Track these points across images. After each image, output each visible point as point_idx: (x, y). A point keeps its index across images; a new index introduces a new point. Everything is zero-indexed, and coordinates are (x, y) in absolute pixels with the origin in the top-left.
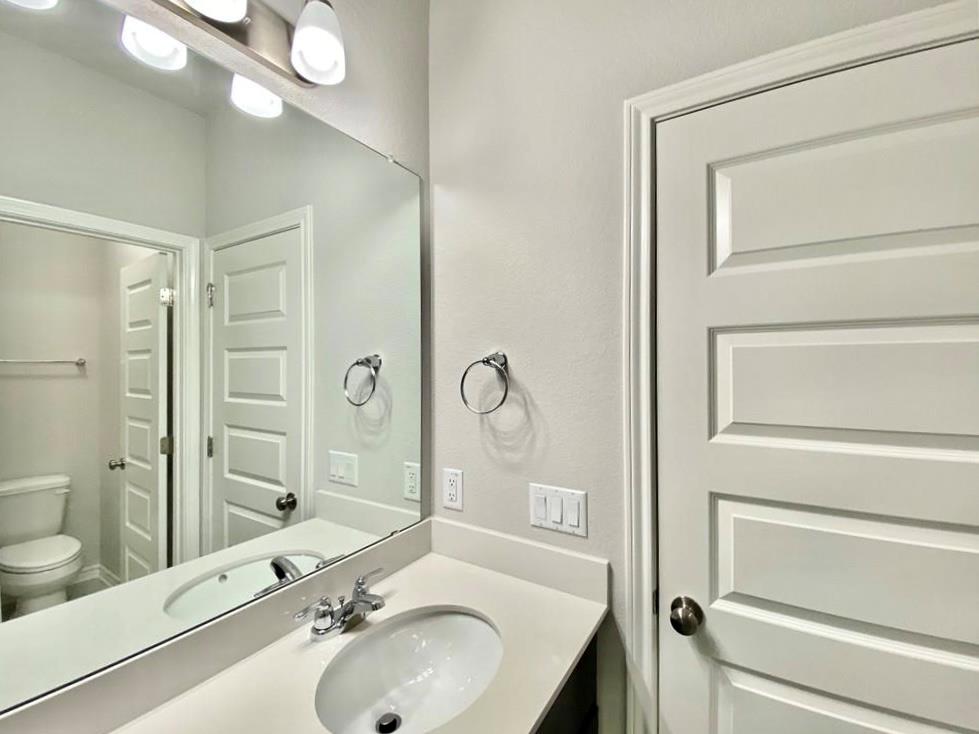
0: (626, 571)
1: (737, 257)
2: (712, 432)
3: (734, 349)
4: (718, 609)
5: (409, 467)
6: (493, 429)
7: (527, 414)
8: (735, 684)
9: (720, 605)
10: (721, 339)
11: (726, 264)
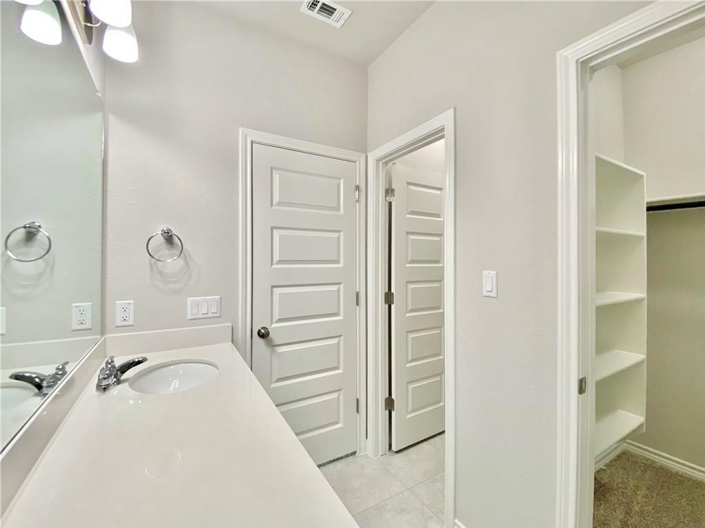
0: (240, 324)
1: (280, 204)
2: (272, 264)
3: (280, 236)
4: (274, 327)
5: (77, 307)
6: (161, 273)
7: (187, 262)
8: (279, 351)
9: (274, 325)
10: (274, 231)
11: (276, 205)
